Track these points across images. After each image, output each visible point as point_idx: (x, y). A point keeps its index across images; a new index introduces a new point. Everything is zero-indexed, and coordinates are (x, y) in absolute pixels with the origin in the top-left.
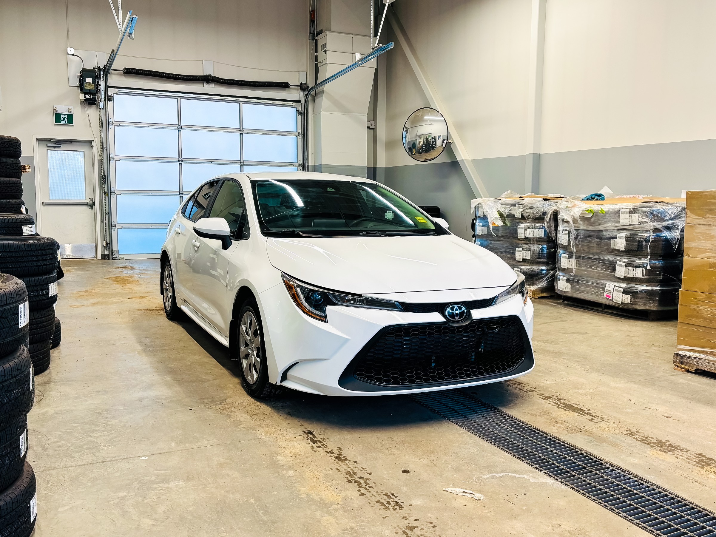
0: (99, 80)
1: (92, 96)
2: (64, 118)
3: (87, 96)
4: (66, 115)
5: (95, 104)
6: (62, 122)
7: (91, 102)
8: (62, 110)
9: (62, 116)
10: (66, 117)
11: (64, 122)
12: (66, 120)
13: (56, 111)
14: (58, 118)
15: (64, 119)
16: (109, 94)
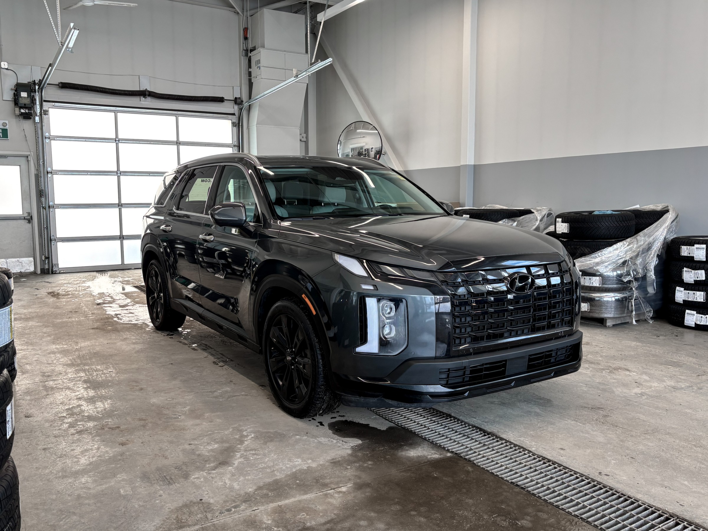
0: (34, 94)
1: (27, 111)
3: (23, 111)
4: (2, 130)
5: (31, 118)
7: (27, 116)
16: (45, 108)
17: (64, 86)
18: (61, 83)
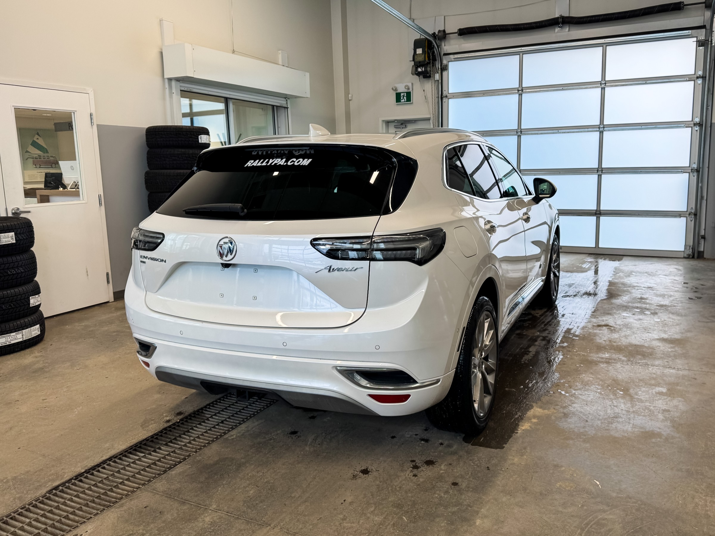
1: (423, 69)
2: (404, 96)
3: (419, 70)
4: (405, 94)
5: (430, 77)
6: (402, 101)
7: (426, 76)
8: (401, 89)
9: (402, 94)
10: (405, 95)
11: (403, 101)
12: (405, 98)
13: (396, 90)
14: (398, 97)
15: (403, 98)
16: (445, 62)
17: (464, 32)
18: (460, 30)
